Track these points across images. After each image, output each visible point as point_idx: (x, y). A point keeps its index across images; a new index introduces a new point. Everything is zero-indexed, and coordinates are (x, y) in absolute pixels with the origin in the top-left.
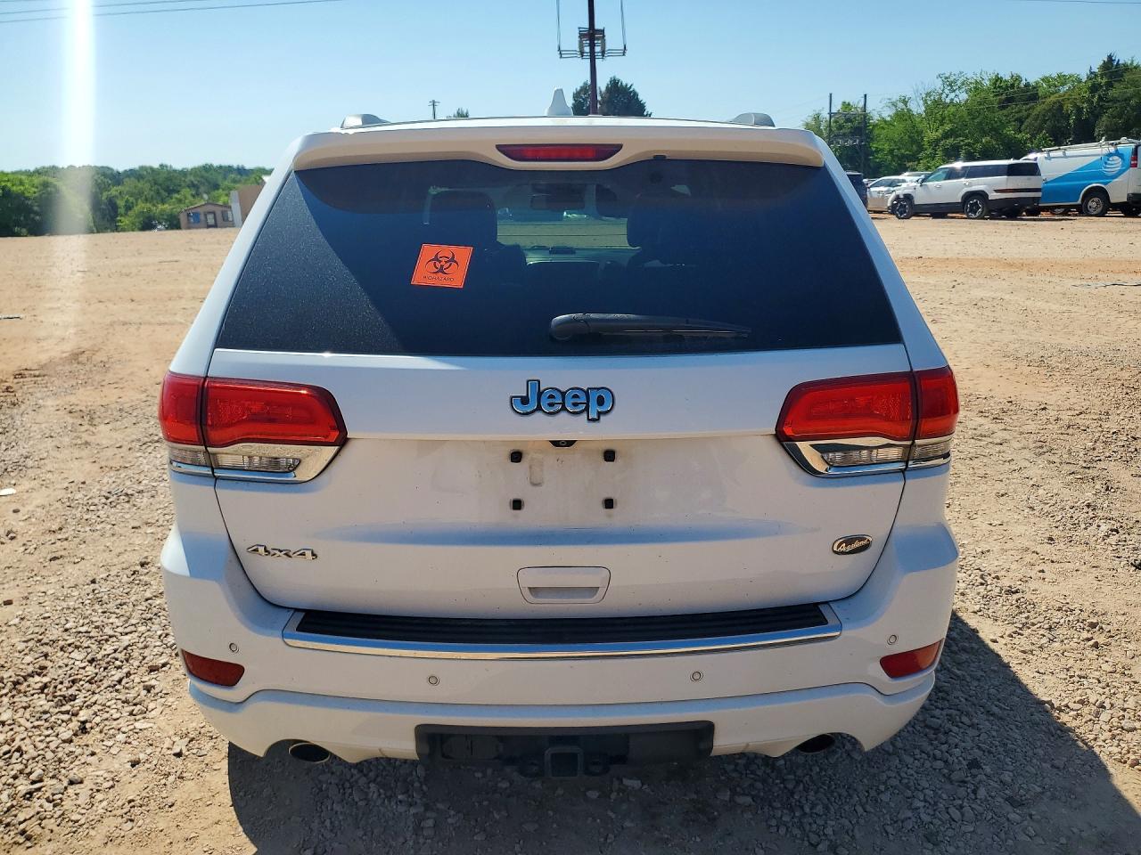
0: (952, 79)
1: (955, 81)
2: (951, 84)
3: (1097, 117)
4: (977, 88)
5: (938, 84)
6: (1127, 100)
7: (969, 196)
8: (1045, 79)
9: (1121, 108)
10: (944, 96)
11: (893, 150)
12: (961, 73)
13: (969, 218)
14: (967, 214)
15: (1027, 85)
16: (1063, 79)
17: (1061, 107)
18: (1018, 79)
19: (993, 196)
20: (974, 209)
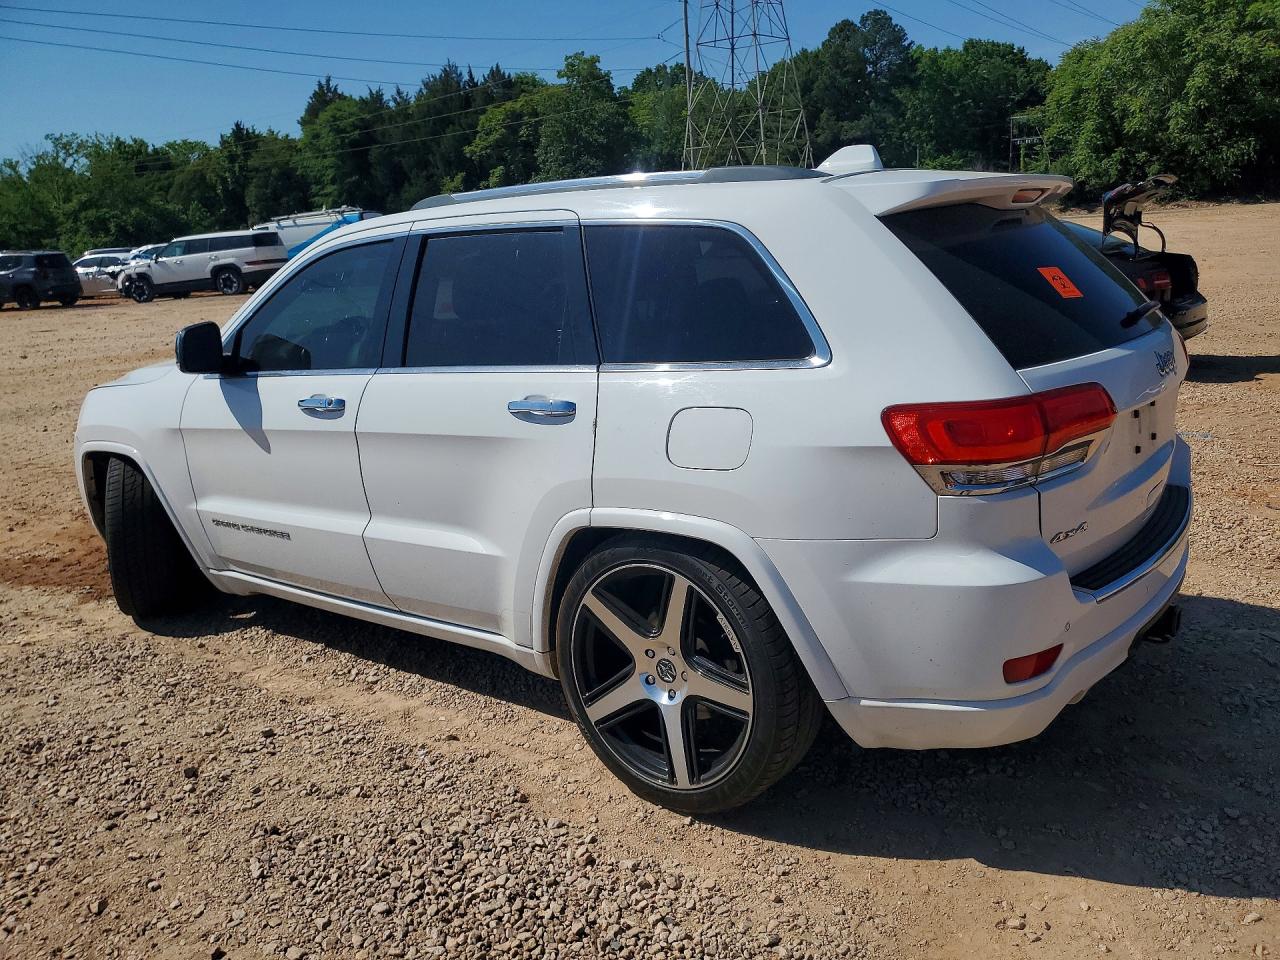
0: (64, 140)
1: (69, 143)
2: (64, 145)
3: (244, 187)
4: (96, 153)
5: (49, 147)
6: (268, 169)
7: (218, 270)
8: (170, 145)
9: (265, 177)
10: (60, 160)
11: (15, 224)
12: (74, 134)
13: (225, 294)
14: (222, 290)
15: (155, 151)
16: (190, 147)
17: (203, 177)
18: (142, 144)
19: (246, 269)
20: (228, 284)
